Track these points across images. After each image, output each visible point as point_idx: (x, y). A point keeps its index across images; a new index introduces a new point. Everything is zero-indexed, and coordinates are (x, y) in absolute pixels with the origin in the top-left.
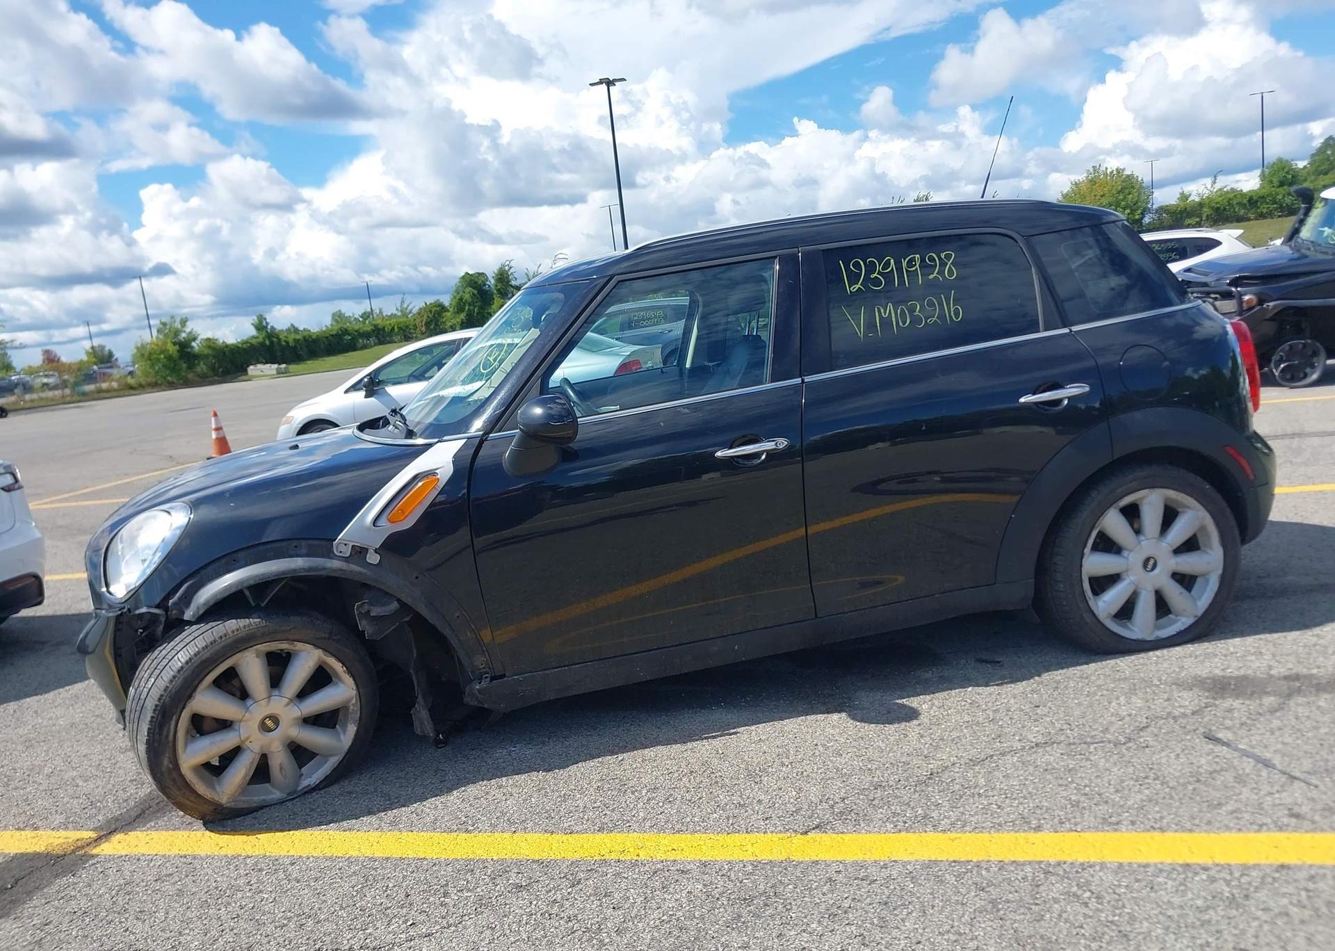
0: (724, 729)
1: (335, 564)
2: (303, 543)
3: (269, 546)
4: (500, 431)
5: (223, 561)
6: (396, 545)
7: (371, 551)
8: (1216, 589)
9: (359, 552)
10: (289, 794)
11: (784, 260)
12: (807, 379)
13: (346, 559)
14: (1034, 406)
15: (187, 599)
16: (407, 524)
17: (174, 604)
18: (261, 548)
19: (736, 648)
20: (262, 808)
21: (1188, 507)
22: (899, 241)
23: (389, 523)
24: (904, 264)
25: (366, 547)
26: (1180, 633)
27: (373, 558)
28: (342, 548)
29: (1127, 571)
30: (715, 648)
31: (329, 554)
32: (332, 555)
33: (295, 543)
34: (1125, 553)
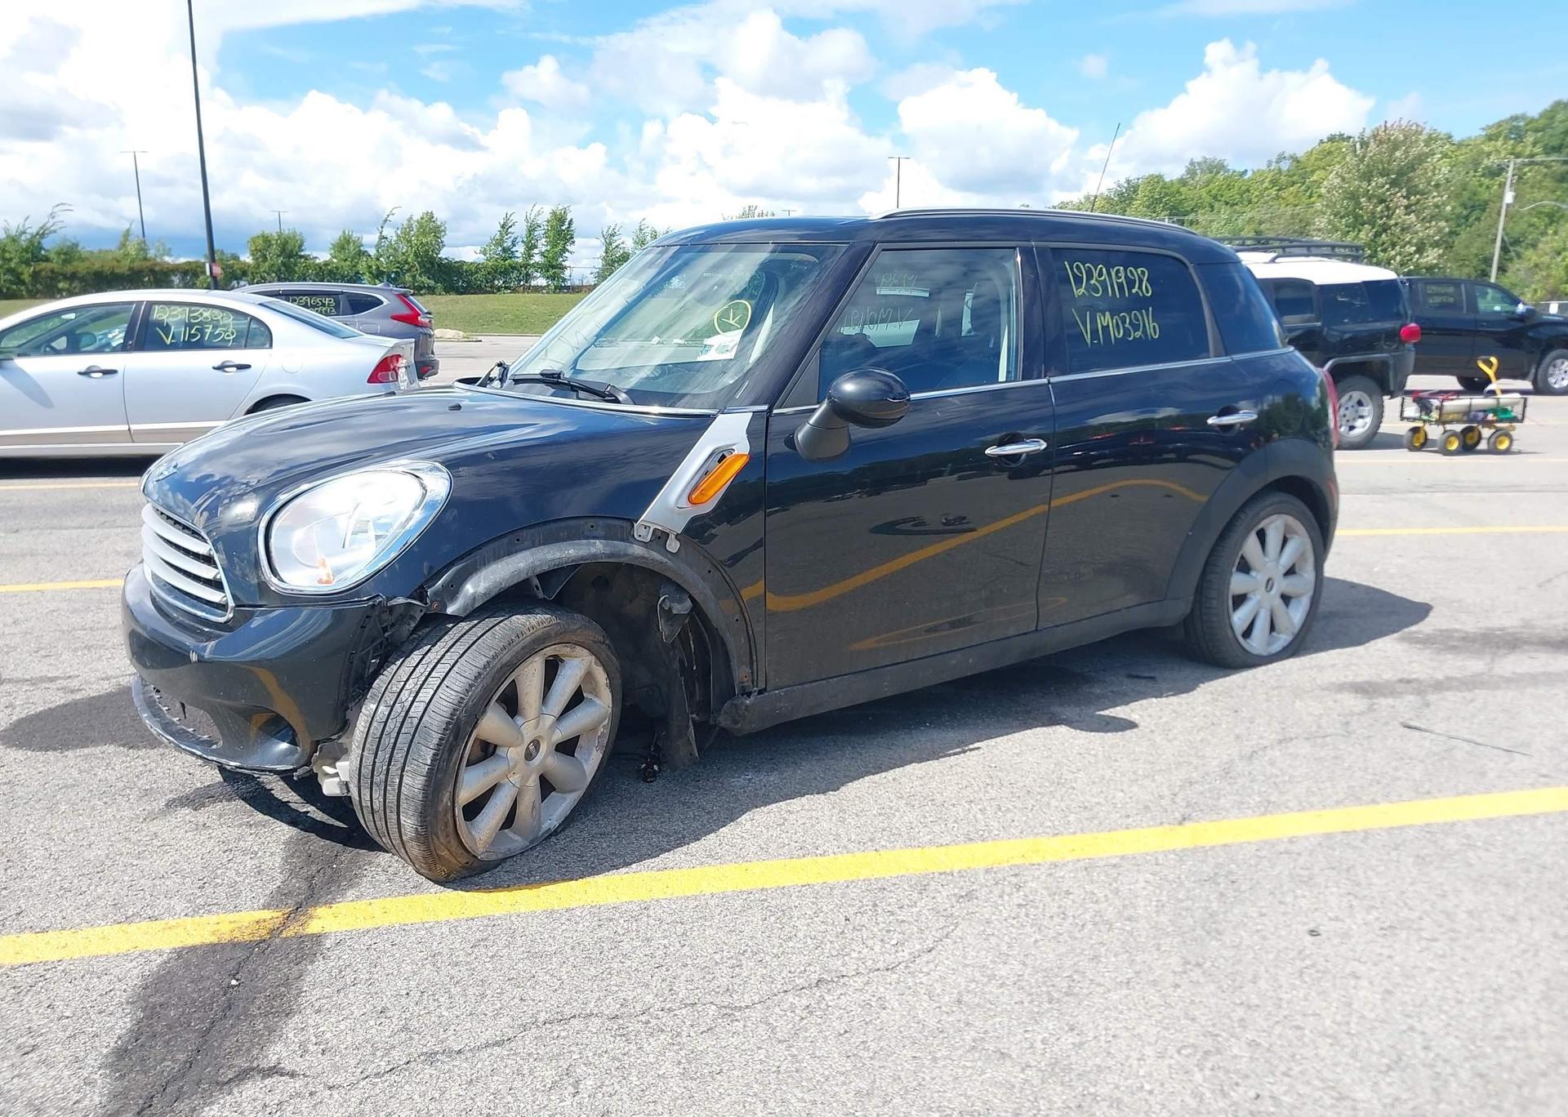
0: (962, 746)
1: (637, 550)
2: (601, 522)
3: (563, 524)
4: (780, 407)
5: (505, 540)
6: (697, 530)
7: (672, 536)
8: (1307, 608)
9: (660, 537)
10: (532, 842)
11: (1026, 252)
12: (1053, 380)
13: (645, 544)
14: (1218, 429)
15: (453, 589)
16: (708, 507)
17: (436, 594)
18: (553, 525)
19: (971, 661)
20: (504, 860)
21: (1296, 533)
22: (1135, 252)
23: (690, 505)
24: (1113, 274)
25: (667, 531)
26: (1284, 649)
27: (673, 545)
28: (643, 532)
29: (1254, 591)
30: (953, 662)
31: (629, 537)
32: (631, 539)
33: (591, 522)
34: (1253, 573)
